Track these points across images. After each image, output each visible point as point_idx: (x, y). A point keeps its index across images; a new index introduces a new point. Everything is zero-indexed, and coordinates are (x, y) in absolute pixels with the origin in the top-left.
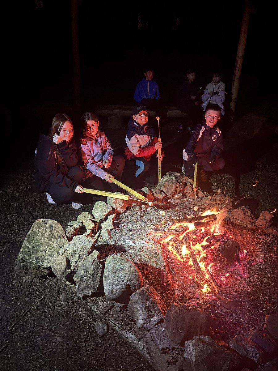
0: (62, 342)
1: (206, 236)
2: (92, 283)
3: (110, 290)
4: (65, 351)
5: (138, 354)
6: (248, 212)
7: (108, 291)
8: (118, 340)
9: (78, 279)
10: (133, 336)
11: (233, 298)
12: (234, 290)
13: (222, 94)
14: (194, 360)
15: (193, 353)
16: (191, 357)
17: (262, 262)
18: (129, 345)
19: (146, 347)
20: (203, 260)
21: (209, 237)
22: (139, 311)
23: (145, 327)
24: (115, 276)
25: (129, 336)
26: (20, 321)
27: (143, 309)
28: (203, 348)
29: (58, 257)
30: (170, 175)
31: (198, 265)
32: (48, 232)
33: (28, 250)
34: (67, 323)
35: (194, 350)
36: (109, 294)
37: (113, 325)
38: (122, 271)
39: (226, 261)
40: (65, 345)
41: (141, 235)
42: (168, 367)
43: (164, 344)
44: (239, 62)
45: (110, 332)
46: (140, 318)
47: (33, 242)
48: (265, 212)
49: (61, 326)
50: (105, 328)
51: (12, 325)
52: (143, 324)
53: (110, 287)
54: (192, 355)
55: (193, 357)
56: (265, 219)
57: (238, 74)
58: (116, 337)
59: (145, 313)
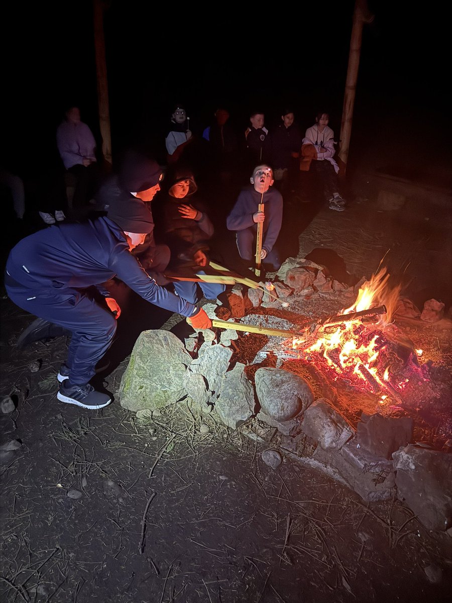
0: (228, 481)
1: (373, 337)
2: (246, 403)
3: (279, 407)
4: (236, 490)
5: (330, 480)
6: (409, 303)
7: (276, 407)
8: (297, 469)
9: (226, 400)
10: (316, 462)
11: (421, 407)
12: (420, 398)
13: (330, 145)
14: (413, 467)
15: (410, 461)
16: (408, 465)
17: (443, 362)
18: (315, 473)
19: (338, 472)
20: (374, 365)
21: (378, 337)
22: (323, 427)
23: (335, 446)
24: (279, 390)
25: (311, 463)
26: (158, 464)
27: (329, 424)
28: (421, 453)
29: (191, 375)
30: (291, 262)
31: (368, 373)
32: (165, 346)
33: (144, 372)
34: (224, 459)
35: (410, 457)
36: (278, 412)
37: (287, 452)
38: (287, 383)
39: (402, 365)
40: (233, 483)
41: (275, 344)
42: (376, 486)
43: (365, 460)
44: (350, 95)
45: (284, 461)
46: (326, 435)
47: (149, 360)
48: (431, 301)
49: (218, 463)
50: (279, 457)
51: (150, 470)
52: (332, 443)
53: (278, 403)
54: (409, 463)
55: (411, 464)
56: (433, 310)
57: (348, 113)
58: (294, 467)
59: (332, 428)
